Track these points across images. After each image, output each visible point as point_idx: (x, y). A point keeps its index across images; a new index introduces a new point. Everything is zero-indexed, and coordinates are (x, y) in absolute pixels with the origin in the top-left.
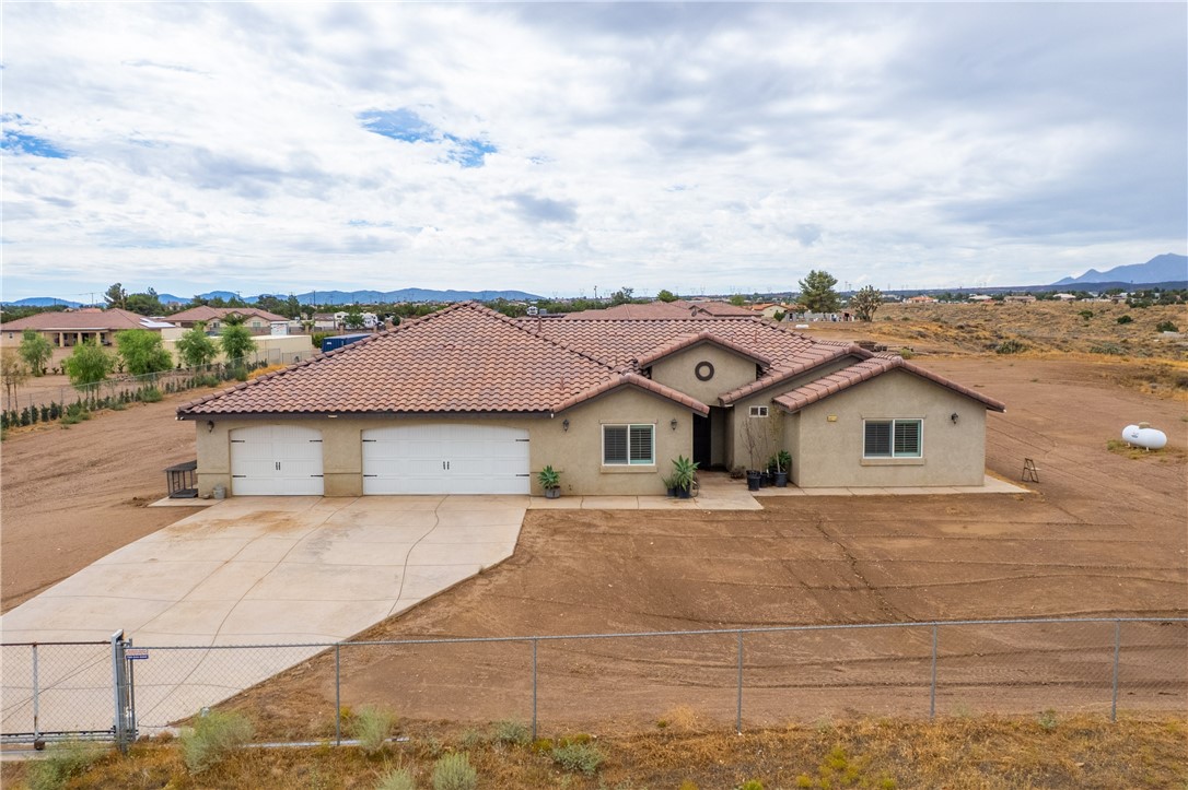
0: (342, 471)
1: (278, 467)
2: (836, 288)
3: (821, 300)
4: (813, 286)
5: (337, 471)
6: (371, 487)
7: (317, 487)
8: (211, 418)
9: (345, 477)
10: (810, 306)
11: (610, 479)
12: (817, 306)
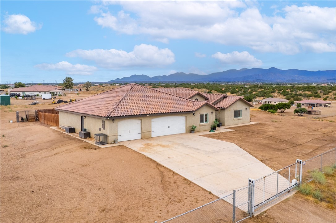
0: (147, 131)
1: (129, 132)
2: (73, 82)
3: (69, 85)
4: (67, 81)
5: (146, 131)
6: (153, 135)
7: (139, 136)
8: (113, 118)
9: (148, 133)
10: (66, 87)
11: (202, 127)
12: (68, 87)
